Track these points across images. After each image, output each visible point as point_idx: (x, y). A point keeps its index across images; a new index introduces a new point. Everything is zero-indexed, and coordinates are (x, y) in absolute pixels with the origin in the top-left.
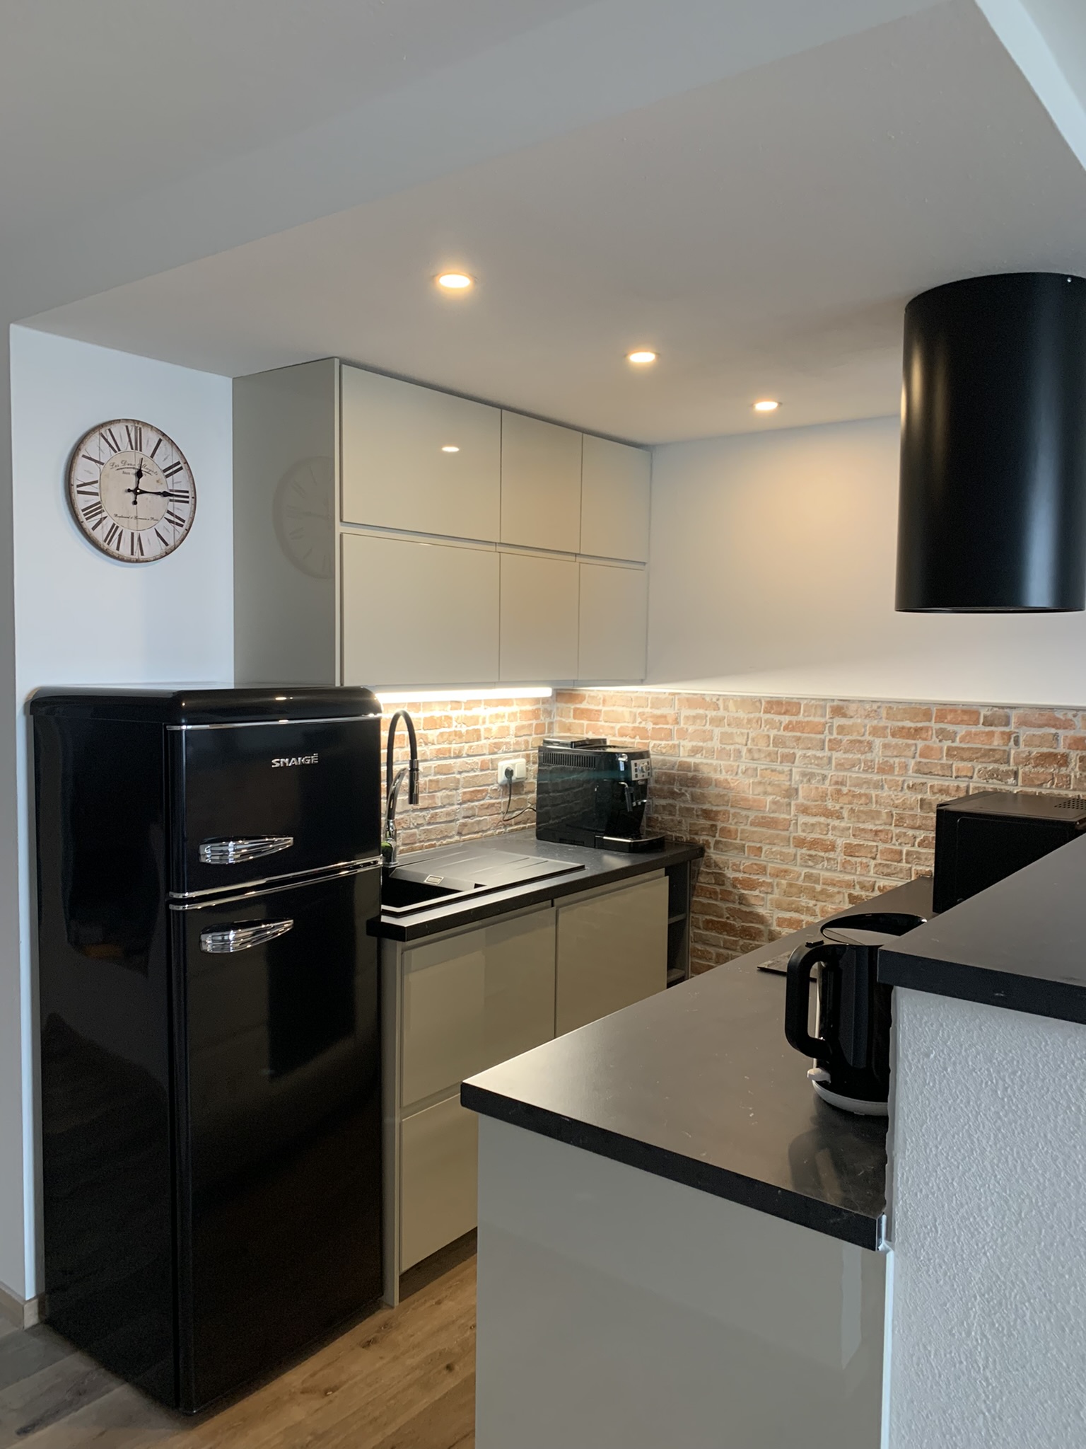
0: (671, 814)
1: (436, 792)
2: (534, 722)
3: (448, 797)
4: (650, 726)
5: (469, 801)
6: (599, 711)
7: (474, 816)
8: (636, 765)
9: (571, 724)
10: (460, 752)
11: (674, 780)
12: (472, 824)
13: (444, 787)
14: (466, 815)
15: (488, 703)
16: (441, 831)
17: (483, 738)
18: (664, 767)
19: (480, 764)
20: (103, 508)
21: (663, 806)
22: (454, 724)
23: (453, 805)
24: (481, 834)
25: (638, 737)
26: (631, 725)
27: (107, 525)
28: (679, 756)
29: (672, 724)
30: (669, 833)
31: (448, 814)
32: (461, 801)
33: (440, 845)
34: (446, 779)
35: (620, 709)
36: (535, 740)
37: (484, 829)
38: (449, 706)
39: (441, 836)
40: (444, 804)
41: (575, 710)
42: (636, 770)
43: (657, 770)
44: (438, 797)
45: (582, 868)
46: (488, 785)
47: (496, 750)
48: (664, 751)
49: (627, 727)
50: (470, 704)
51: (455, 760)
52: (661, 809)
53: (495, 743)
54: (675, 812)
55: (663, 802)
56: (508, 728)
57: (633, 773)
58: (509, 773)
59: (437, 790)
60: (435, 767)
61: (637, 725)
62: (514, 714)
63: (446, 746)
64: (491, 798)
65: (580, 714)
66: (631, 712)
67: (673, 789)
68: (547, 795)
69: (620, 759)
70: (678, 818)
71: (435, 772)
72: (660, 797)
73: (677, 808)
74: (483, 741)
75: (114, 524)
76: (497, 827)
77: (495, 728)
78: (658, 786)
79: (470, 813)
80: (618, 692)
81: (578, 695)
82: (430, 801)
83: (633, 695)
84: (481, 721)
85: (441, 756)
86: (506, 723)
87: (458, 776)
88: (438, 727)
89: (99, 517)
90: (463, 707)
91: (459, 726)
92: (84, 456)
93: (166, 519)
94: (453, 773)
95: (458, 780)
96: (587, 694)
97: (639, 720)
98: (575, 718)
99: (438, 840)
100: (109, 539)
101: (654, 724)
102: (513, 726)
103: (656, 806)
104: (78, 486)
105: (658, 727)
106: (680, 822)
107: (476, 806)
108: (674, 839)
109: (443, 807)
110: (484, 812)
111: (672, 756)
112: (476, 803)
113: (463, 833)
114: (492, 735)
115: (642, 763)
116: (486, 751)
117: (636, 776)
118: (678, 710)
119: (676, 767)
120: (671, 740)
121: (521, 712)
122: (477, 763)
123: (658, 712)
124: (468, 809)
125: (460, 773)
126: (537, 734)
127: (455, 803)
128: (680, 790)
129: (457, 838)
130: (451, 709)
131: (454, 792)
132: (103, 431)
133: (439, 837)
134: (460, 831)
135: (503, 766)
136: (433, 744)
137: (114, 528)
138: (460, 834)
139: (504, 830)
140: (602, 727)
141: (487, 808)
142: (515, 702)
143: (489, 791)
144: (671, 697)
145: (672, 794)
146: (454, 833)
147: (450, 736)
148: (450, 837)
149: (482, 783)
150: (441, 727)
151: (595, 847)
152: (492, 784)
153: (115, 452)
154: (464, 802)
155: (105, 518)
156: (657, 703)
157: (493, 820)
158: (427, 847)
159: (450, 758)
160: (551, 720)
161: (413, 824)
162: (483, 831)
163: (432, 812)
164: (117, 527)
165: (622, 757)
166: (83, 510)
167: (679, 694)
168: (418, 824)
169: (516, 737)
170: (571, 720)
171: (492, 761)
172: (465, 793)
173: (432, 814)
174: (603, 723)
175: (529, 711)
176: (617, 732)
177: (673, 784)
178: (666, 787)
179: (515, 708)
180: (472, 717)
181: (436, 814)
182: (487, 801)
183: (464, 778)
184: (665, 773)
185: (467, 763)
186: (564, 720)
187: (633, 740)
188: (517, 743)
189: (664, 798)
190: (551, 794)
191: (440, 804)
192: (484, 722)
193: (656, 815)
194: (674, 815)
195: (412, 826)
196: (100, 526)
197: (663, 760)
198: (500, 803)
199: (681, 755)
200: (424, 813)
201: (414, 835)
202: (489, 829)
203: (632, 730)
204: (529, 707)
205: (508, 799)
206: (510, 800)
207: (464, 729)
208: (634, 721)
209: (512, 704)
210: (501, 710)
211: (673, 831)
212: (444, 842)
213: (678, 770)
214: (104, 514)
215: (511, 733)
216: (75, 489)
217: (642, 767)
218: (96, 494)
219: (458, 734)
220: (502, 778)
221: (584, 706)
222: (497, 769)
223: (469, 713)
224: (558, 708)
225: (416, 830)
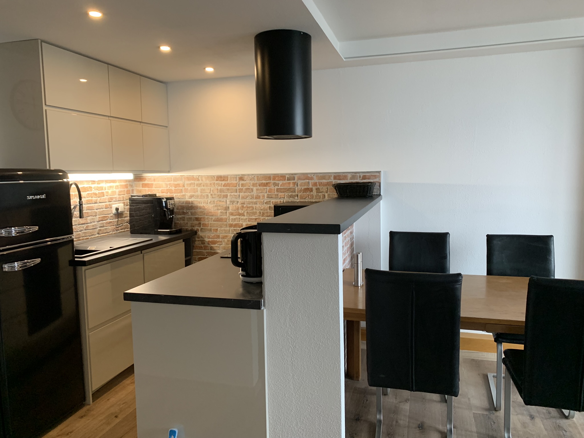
0: (184, 220)
2: (126, 189)
3: (93, 219)
4: (173, 188)
5: (101, 221)
6: (152, 184)
7: (104, 226)
8: (169, 202)
9: (141, 190)
10: (96, 201)
11: (184, 207)
12: (103, 229)
13: (91, 215)
14: (100, 226)
15: (107, 181)
16: (91, 233)
17: (105, 195)
18: (180, 203)
19: (105, 206)
21: (180, 218)
22: (93, 190)
23: (95, 222)
24: (107, 233)
25: (169, 193)
26: (166, 188)
28: (185, 199)
29: (182, 187)
30: (183, 228)
31: (93, 226)
32: (98, 221)
34: (91, 212)
35: (161, 183)
36: (127, 196)
37: (108, 231)
38: (91, 183)
39: (91, 234)
40: (91, 222)
41: (142, 184)
42: (169, 204)
43: (177, 205)
44: (88, 219)
45: (152, 240)
46: (109, 214)
47: (111, 200)
48: (179, 197)
49: (164, 189)
50: (100, 182)
51: (94, 204)
52: (180, 219)
53: (110, 198)
54: (185, 219)
55: (180, 216)
56: (115, 192)
57: (169, 205)
58: (117, 209)
59: (88, 216)
60: (86, 207)
61: (168, 188)
62: (117, 186)
63: (90, 198)
64: (110, 219)
65: (144, 185)
66: (165, 183)
67: (184, 211)
68: (133, 218)
69: (163, 200)
70: (186, 222)
71: (86, 209)
72: (179, 214)
73: (186, 218)
74: (105, 197)
76: (113, 231)
77: (110, 191)
78: (178, 211)
79: (102, 225)
80: (160, 176)
81: (143, 178)
82: (85, 221)
83: (166, 177)
84: (104, 189)
85: (88, 203)
86: (115, 190)
87: (96, 211)
88: (86, 191)
90: (96, 183)
91: (95, 190)
94: (94, 210)
95: (96, 212)
96: (147, 178)
97: (169, 186)
98: (142, 187)
99: (89, 236)
101: (175, 187)
102: (117, 191)
103: (177, 218)
105: (176, 188)
106: (187, 223)
107: (104, 222)
108: (185, 230)
109: (91, 223)
110: (108, 225)
111: (183, 199)
112: (104, 221)
113: (100, 233)
114: (109, 194)
115: (171, 202)
116: (107, 201)
117: (170, 206)
118: (184, 181)
119: (184, 203)
120: (182, 193)
121: (120, 185)
122: (104, 205)
123: (176, 183)
124: (101, 224)
125: (97, 209)
126: (127, 194)
127: (96, 221)
128: (186, 211)
130: (92, 184)
131: (95, 217)
133: (90, 235)
134: (98, 233)
135: (114, 206)
136: (85, 198)
138: (98, 234)
139: (116, 232)
140: (154, 190)
141: (109, 223)
142: (117, 182)
143: (109, 217)
144: (181, 177)
145: (184, 213)
146: (96, 233)
147: (92, 194)
148: (95, 235)
149: (106, 214)
150: (88, 191)
151: (155, 234)
152: (110, 214)
154: (99, 221)
156: (176, 179)
157: (112, 228)
158: (85, 239)
159: (92, 203)
160: (132, 189)
161: (79, 230)
162: (108, 232)
163: (86, 225)
165: (164, 199)
167: (184, 175)
168: (81, 230)
169: (119, 195)
170: (141, 188)
171: (110, 205)
172: (99, 217)
173: (86, 226)
174: (154, 188)
175: (124, 185)
176: (160, 192)
177: (184, 209)
178: (181, 211)
179: (117, 184)
180: (100, 187)
181: (88, 226)
182: (109, 221)
183: (98, 211)
184: (180, 206)
185: (99, 205)
186: (138, 188)
187: (167, 194)
188: (119, 198)
189: (180, 215)
190: (135, 217)
191: (89, 222)
192: (105, 189)
193: (178, 222)
194: (185, 221)
197: (179, 201)
198: (114, 221)
199: (186, 198)
200: (83, 226)
201: (80, 234)
202: (110, 232)
203: (166, 190)
204: (124, 184)
205: (117, 220)
206: (118, 219)
207: (97, 192)
208: (167, 187)
209: (116, 182)
210: (112, 184)
211: (185, 227)
212: (92, 237)
213: (185, 204)
215: (117, 193)
217: (172, 203)
219: (95, 194)
220: (114, 211)
221: (146, 182)
222: (112, 208)
223: (99, 186)
224: (135, 184)
225: (80, 232)
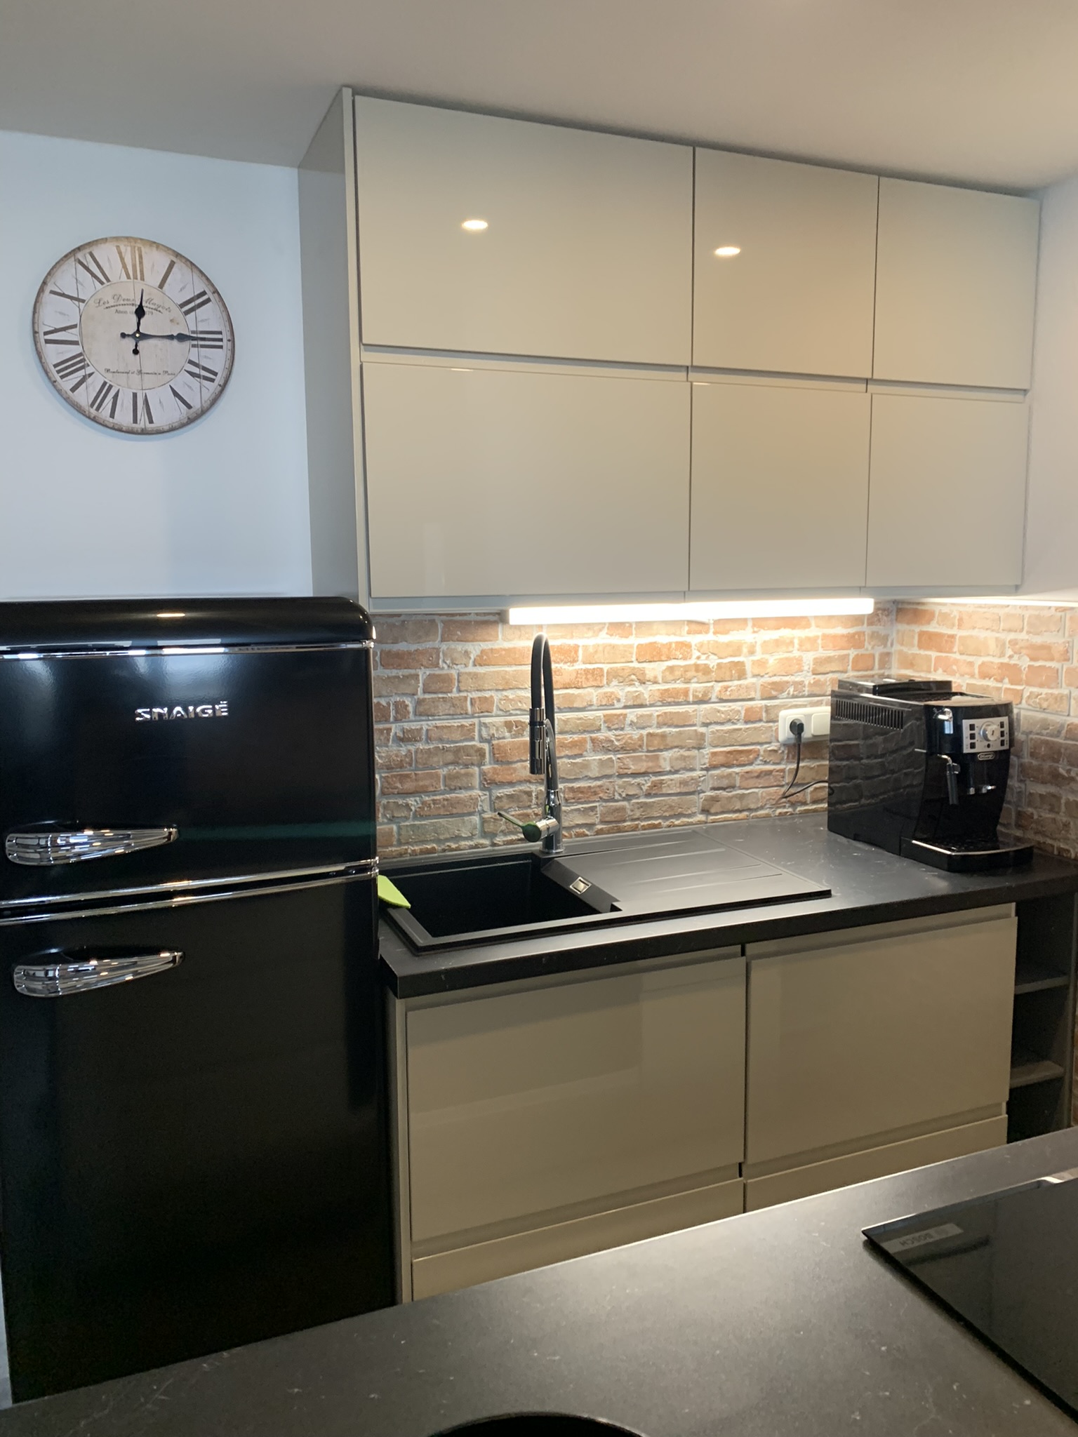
1: (661, 751)
2: (852, 653)
3: (684, 758)
4: (1025, 663)
5: (723, 766)
6: (953, 636)
7: (733, 787)
8: (972, 727)
9: (914, 655)
10: (705, 694)
11: (1059, 753)
12: (731, 798)
13: (675, 744)
14: (716, 785)
15: (760, 623)
16: (671, 807)
17: (749, 674)
18: (1045, 732)
19: (743, 713)
20: (87, 361)
21: (1041, 795)
22: (696, 654)
23: (693, 770)
24: (746, 813)
25: (1006, 680)
26: (997, 660)
27: (94, 384)
28: (1069, 715)
29: (1059, 661)
31: (684, 783)
32: (707, 765)
33: (669, 826)
34: (680, 733)
35: (983, 634)
37: (752, 806)
38: (686, 628)
39: (672, 813)
40: (676, 768)
41: (921, 634)
42: (972, 737)
43: (1034, 737)
44: (665, 759)
45: (825, 894)
46: (761, 744)
47: (774, 693)
48: (1045, 705)
49: (992, 663)
50: (723, 625)
51: (696, 706)
52: (1038, 799)
53: (773, 683)
54: (1059, 807)
55: (1041, 789)
56: (799, 661)
57: (966, 741)
58: (797, 728)
59: (662, 748)
60: (658, 716)
61: (1005, 660)
62: (813, 641)
63: (679, 685)
64: (766, 763)
65: (928, 640)
66: (997, 639)
67: (1056, 769)
68: (857, 762)
69: (941, 717)
70: (1062, 817)
71: (658, 723)
72: (1037, 780)
74: (750, 680)
75: (105, 383)
76: (777, 805)
77: (772, 661)
78: (1035, 763)
79: (725, 783)
80: (980, 606)
81: (925, 611)
82: (650, 764)
83: (1002, 612)
84: (745, 650)
85: (669, 700)
86: (796, 654)
87: (703, 730)
88: (663, 658)
89: (81, 373)
90: (712, 630)
91: (703, 657)
92: (52, 292)
93: (188, 372)
94: (695, 725)
95: (703, 735)
96: (937, 609)
97: (1009, 652)
98: (920, 647)
99: (666, 818)
100: (98, 402)
101: (1032, 659)
102: (809, 658)
103: (1030, 794)
104: (46, 333)
105: (1037, 664)
106: (1066, 825)
107: (737, 774)
108: (1056, 852)
109: (676, 772)
110: (752, 782)
111: (1057, 713)
112: (737, 770)
113: (713, 811)
114: (767, 671)
115: (990, 726)
116: (758, 695)
117: (973, 746)
118: (1070, 636)
119: (1064, 732)
120: (1057, 688)
121: (825, 637)
122: (739, 711)
123: (1038, 640)
124: (720, 777)
125: (706, 725)
126: (859, 671)
127: (698, 767)
128: (1069, 771)
129: (701, 817)
130: (689, 633)
131: (696, 752)
132: (80, 256)
133: (667, 814)
134: (706, 808)
135: (787, 716)
136: (655, 682)
137: (105, 388)
138: (705, 811)
139: (790, 810)
140: (956, 662)
141: (758, 777)
142: (813, 622)
143: (762, 753)
144: (1059, 614)
145: (1056, 778)
146: (694, 810)
147: (686, 671)
148: (689, 816)
149: (747, 741)
150: (669, 659)
151: (900, 855)
152: (770, 743)
153: (102, 283)
154: (715, 767)
155: (90, 375)
156: (1037, 622)
157: (769, 794)
158: (644, 828)
159: (688, 703)
160: (886, 650)
161: (620, 795)
162: (749, 810)
163: (654, 778)
164: (110, 387)
165: (943, 713)
166: (55, 366)
167: (1072, 609)
168: (627, 795)
169: (814, 674)
170: (915, 650)
171: (767, 709)
172: (714, 754)
173: (652, 782)
174: (957, 656)
175: (843, 636)
176: (976, 671)
177: (1058, 761)
178: (1047, 765)
179: (813, 632)
180: (728, 645)
181: (661, 782)
182: (758, 767)
183: (713, 732)
184: (1047, 742)
185: (719, 711)
186: (905, 649)
187: (999, 685)
188: (817, 683)
189: (1042, 783)
191: (668, 769)
192: (752, 652)
193: (1030, 810)
194: (1058, 813)
195: (617, 797)
196: (84, 385)
197: (1045, 720)
198: (783, 771)
199: (1072, 714)
200: (638, 780)
201: (623, 809)
202: (762, 808)
203: (999, 668)
204: (840, 630)
205: (795, 766)
206: (798, 764)
207: (713, 662)
208: (1002, 655)
209: (808, 626)
210: (786, 633)
211: (1055, 839)
212: (677, 822)
213: (1066, 738)
214: (89, 370)
215: (806, 668)
216: (42, 338)
217: (989, 732)
218: (76, 343)
219: (706, 670)
220: (784, 733)
221: (933, 628)
222: (777, 721)
223: (723, 639)
224: (898, 631)
225: (625, 803)
